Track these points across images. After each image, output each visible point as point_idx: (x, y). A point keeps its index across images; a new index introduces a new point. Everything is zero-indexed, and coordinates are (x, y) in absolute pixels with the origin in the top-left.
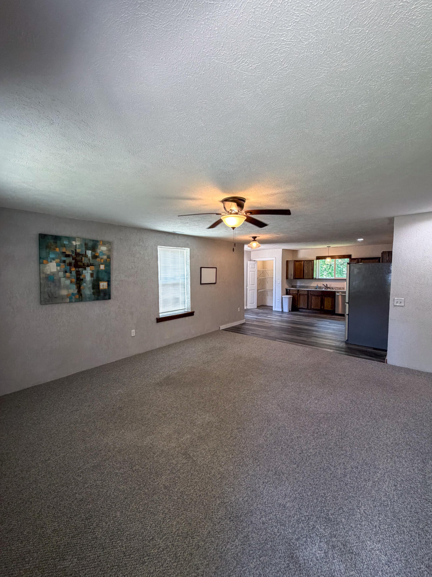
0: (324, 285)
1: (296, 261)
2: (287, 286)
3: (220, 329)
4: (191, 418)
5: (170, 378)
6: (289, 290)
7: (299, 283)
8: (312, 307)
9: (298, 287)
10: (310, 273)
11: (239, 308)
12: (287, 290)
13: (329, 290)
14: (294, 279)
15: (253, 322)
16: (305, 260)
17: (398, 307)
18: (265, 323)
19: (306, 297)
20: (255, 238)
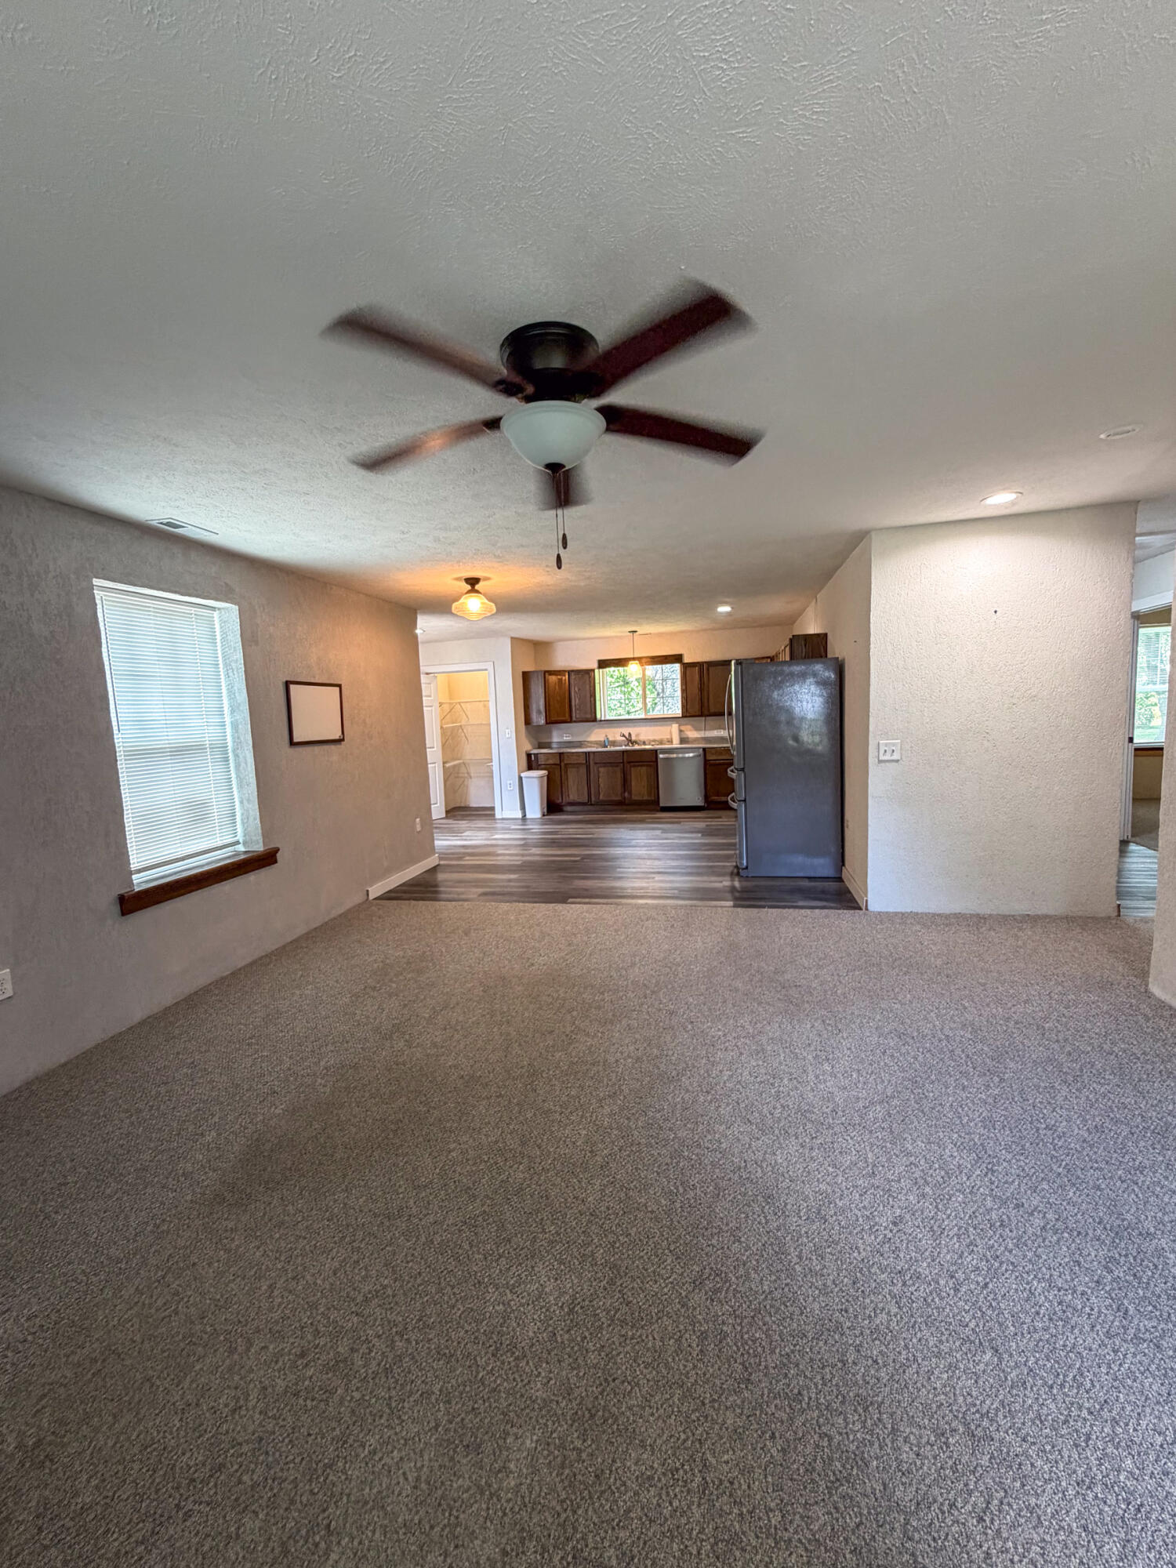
0: (624, 736)
1: (548, 671)
2: (528, 747)
3: (371, 897)
4: (478, 1322)
5: (268, 1146)
6: (535, 754)
7: (560, 736)
8: (601, 797)
9: (554, 746)
10: (589, 705)
11: (418, 820)
12: (529, 756)
13: (636, 747)
14: (547, 723)
15: (460, 859)
16: (573, 671)
17: (887, 764)
18: (498, 855)
19: (583, 770)
20: (473, 582)
